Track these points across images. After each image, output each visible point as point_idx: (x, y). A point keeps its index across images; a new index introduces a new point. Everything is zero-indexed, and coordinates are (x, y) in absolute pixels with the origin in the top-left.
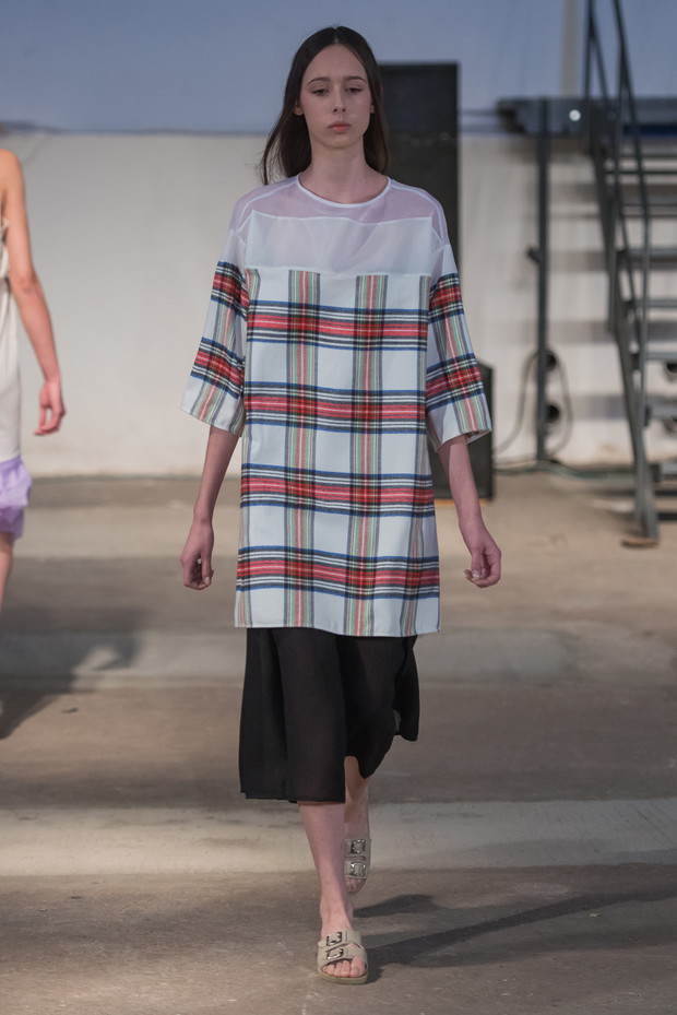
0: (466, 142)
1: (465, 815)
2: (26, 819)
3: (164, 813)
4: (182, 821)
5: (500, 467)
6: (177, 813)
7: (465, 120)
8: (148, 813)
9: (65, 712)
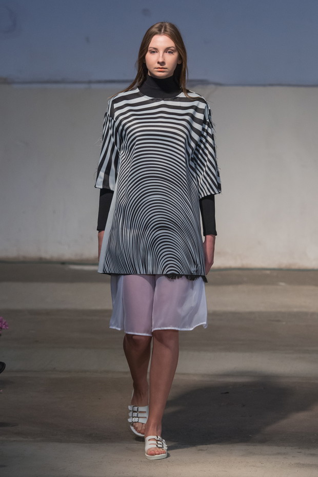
4: (285, 453)
9: (222, 393)
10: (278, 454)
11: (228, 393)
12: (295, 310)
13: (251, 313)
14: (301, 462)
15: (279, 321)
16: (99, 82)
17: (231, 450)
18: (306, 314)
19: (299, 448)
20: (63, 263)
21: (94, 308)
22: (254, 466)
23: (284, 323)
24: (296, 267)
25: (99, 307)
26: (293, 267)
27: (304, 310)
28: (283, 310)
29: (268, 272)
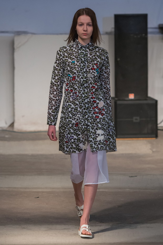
0: (149, 36)
1: (148, 227)
2: (24, 228)
3: (63, 227)
4: (68, 229)
5: (159, 128)
6: (66, 227)
7: (149, 30)
8: (58, 226)
9: (35, 198)
10: (65, 229)
11: (38, 197)
13: (52, 155)
15: (66, 159)
19: (76, 226)
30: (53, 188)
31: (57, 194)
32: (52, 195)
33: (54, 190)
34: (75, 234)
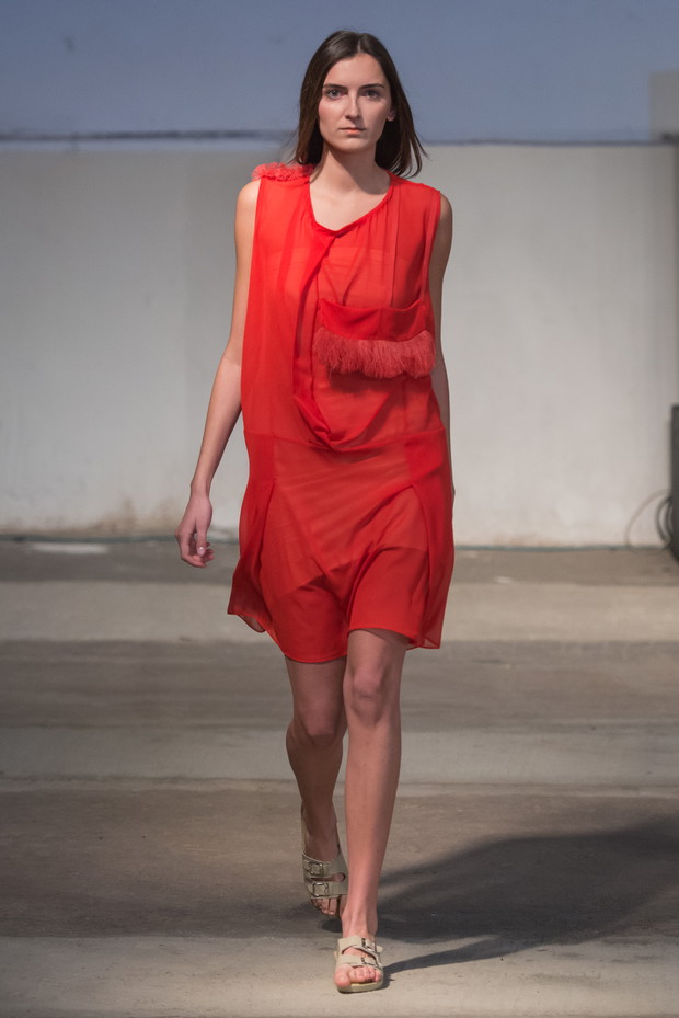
12: (533, 637)
14: (546, 973)
15: (496, 661)
16: (97, 137)
17: (392, 948)
18: (556, 645)
20: (20, 538)
21: (87, 637)
22: (442, 983)
23: (508, 667)
24: (534, 542)
25: (99, 636)
26: (529, 543)
27: (552, 637)
28: (506, 637)
29: (472, 554)
30: (444, 785)
31: (460, 811)
32: (441, 811)
33: (448, 792)
34: (538, 976)
